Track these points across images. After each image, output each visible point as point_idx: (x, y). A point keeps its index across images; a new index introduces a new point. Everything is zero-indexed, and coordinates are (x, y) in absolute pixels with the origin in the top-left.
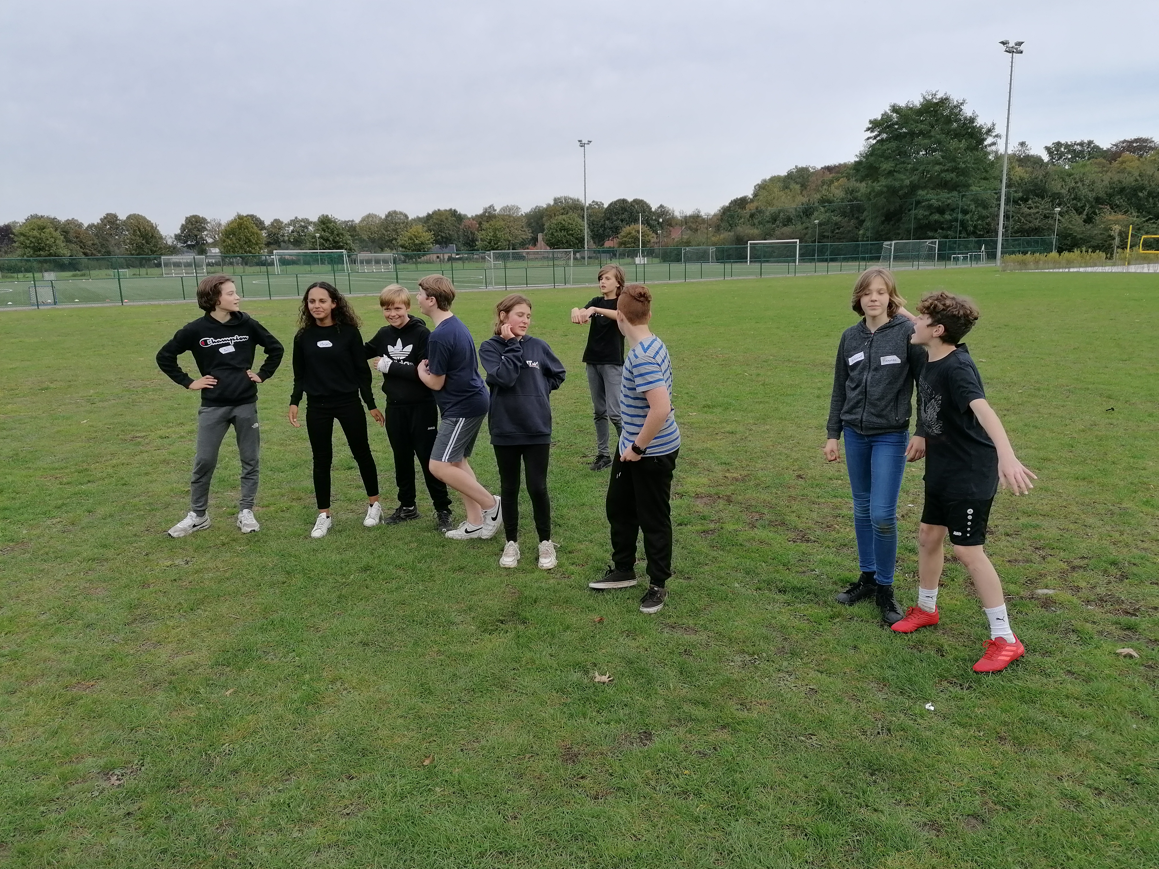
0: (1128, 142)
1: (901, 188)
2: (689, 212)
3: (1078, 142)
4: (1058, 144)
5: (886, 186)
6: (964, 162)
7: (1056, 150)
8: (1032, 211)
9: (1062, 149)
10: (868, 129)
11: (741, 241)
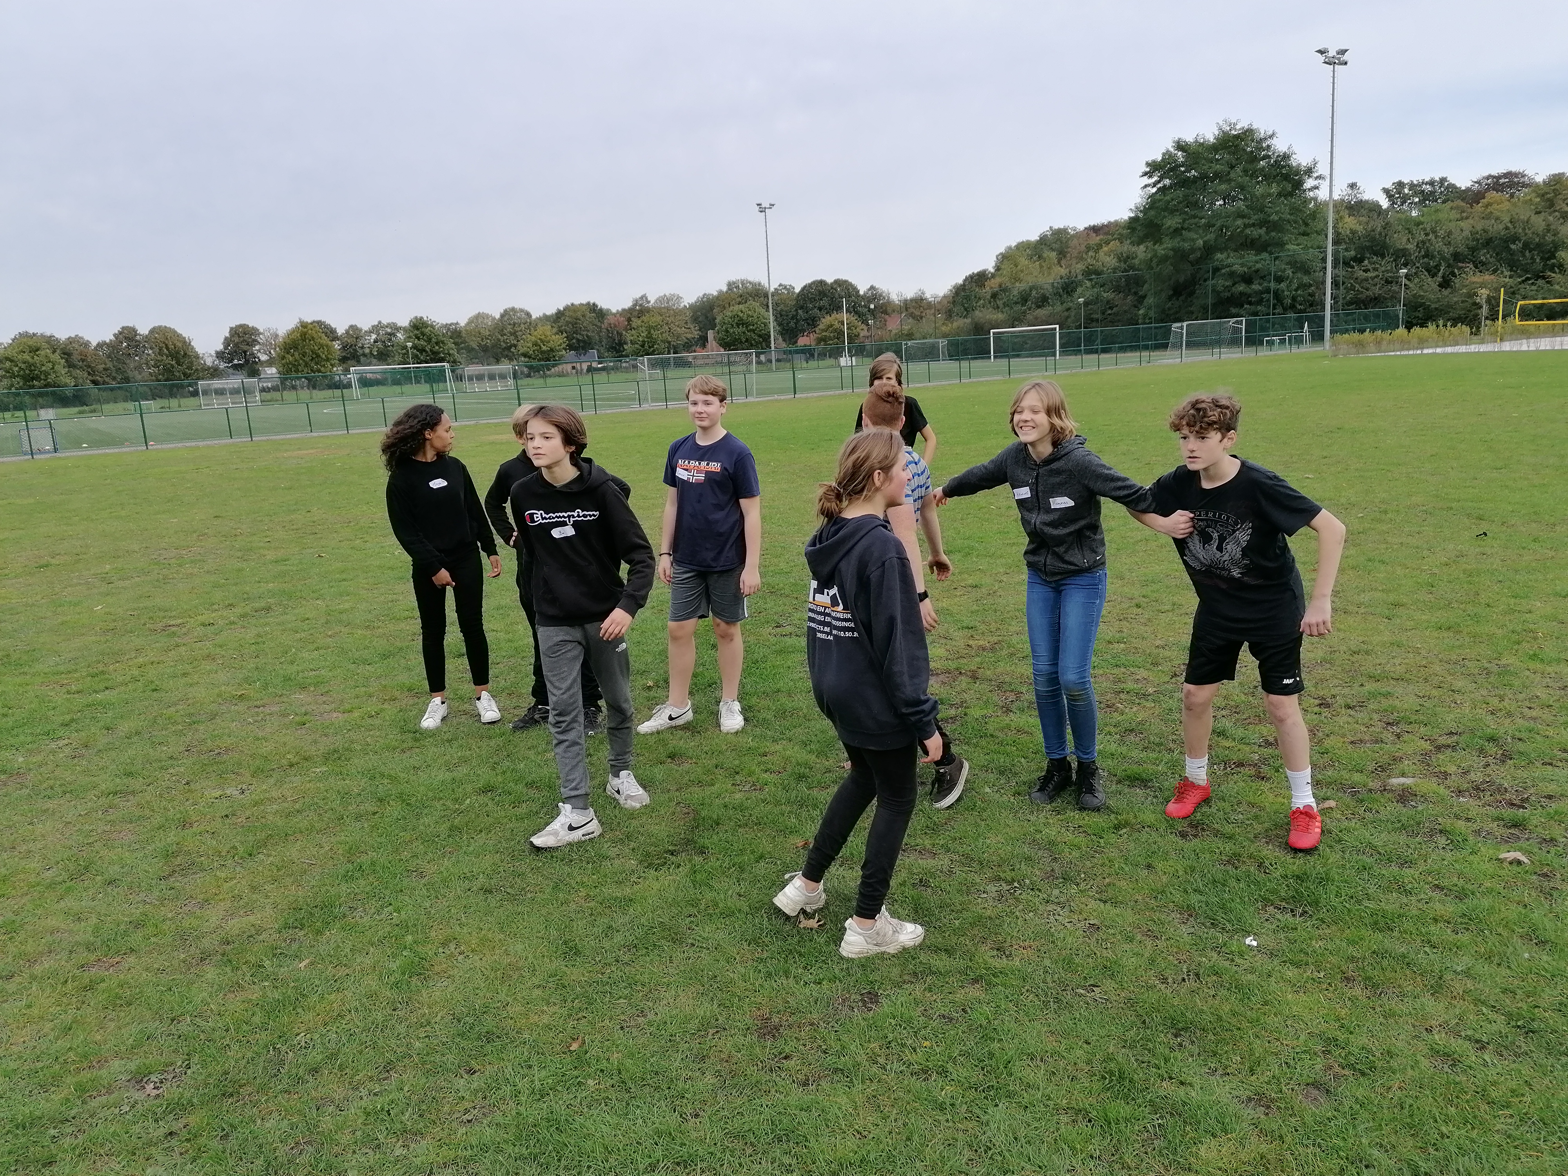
0: (1494, 177)
1: (1193, 250)
2: (910, 294)
3: (1427, 179)
4: (1400, 185)
5: (1173, 249)
6: (1277, 213)
7: (1396, 193)
8: (1369, 274)
9: (1406, 191)
10: (1145, 174)
11: (980, 329)
